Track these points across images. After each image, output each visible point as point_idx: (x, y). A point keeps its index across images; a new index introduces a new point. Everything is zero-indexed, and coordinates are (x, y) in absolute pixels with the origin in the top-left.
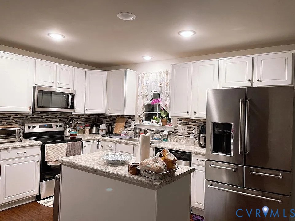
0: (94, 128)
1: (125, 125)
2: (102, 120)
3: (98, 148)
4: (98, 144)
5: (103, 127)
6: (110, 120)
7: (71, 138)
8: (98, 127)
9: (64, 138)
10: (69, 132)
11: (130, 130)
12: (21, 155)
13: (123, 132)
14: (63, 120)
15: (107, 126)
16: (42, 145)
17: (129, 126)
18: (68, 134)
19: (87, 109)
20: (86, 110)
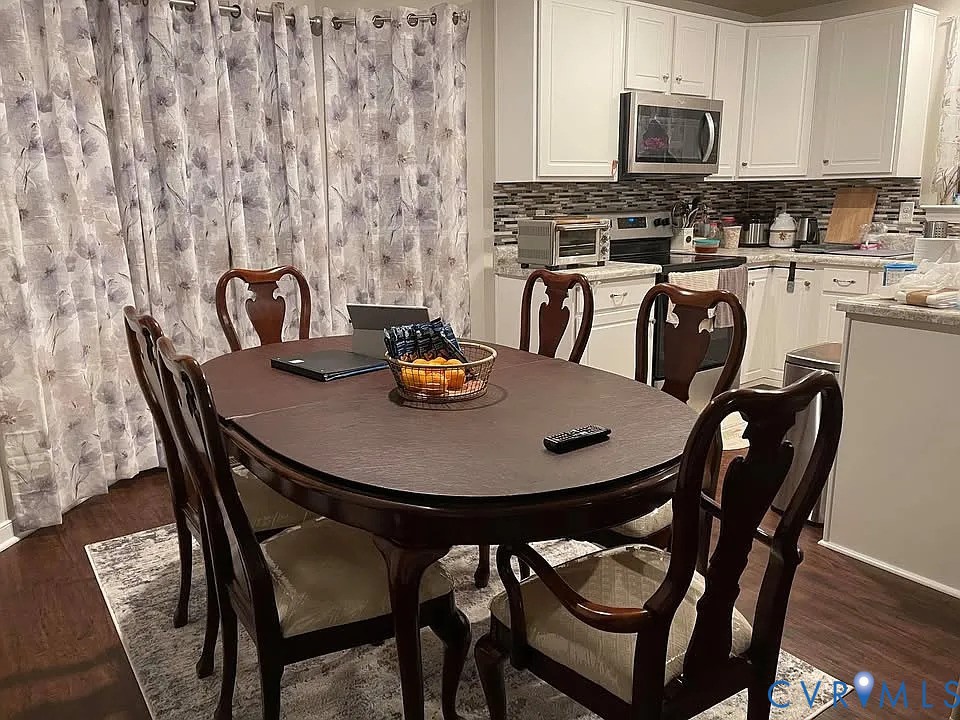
0: (752, 226)
1: (875, 213)
2: (769, 201)
3: (790, 289)
4: (791, 278)
5: (784, 222)
6: (807, 201)
7: (698, 258)
8: (766, 226)
9: (671, 259)
10: (689, 239)
11: (895, 229)
12: (618, 301)
13: (873, 237)
14: (668, 202)
15: (798, 218)
16: (657, 275)
17: (892, 216)
18: (690, 248)
19: (744, 165)
20: (742, 169)
